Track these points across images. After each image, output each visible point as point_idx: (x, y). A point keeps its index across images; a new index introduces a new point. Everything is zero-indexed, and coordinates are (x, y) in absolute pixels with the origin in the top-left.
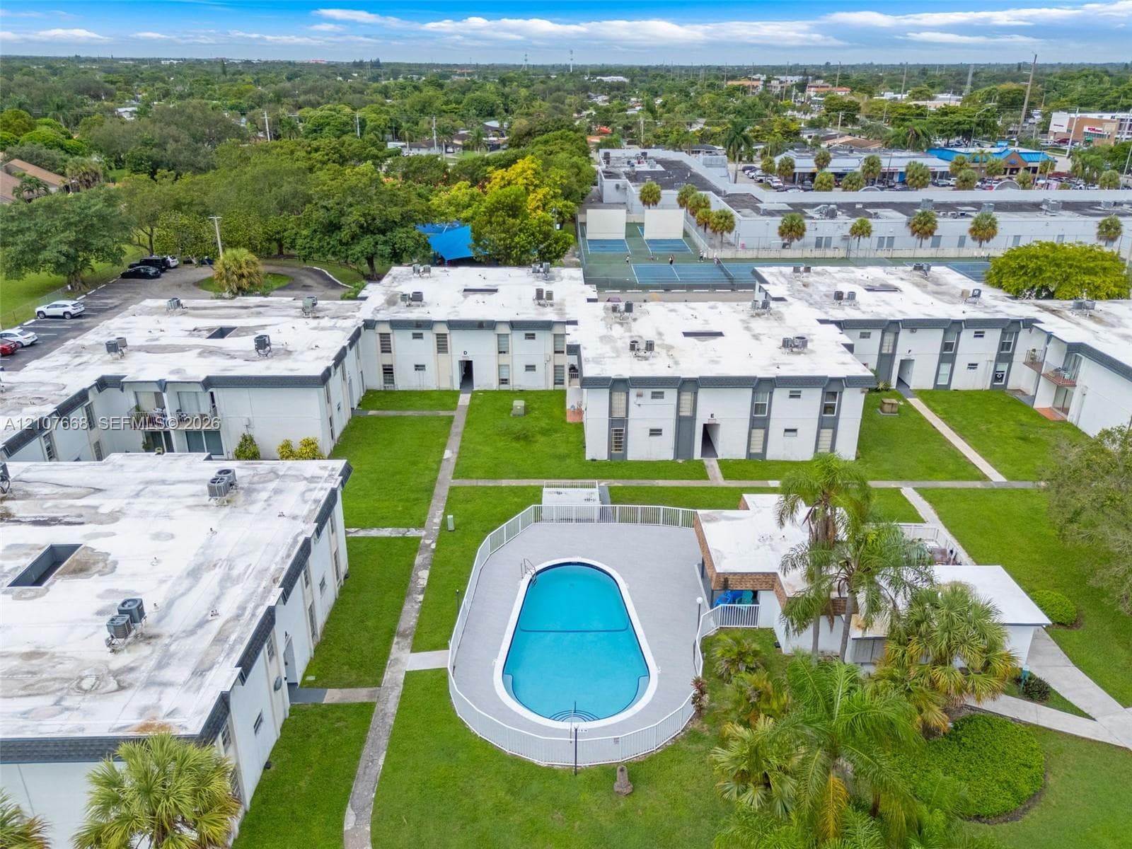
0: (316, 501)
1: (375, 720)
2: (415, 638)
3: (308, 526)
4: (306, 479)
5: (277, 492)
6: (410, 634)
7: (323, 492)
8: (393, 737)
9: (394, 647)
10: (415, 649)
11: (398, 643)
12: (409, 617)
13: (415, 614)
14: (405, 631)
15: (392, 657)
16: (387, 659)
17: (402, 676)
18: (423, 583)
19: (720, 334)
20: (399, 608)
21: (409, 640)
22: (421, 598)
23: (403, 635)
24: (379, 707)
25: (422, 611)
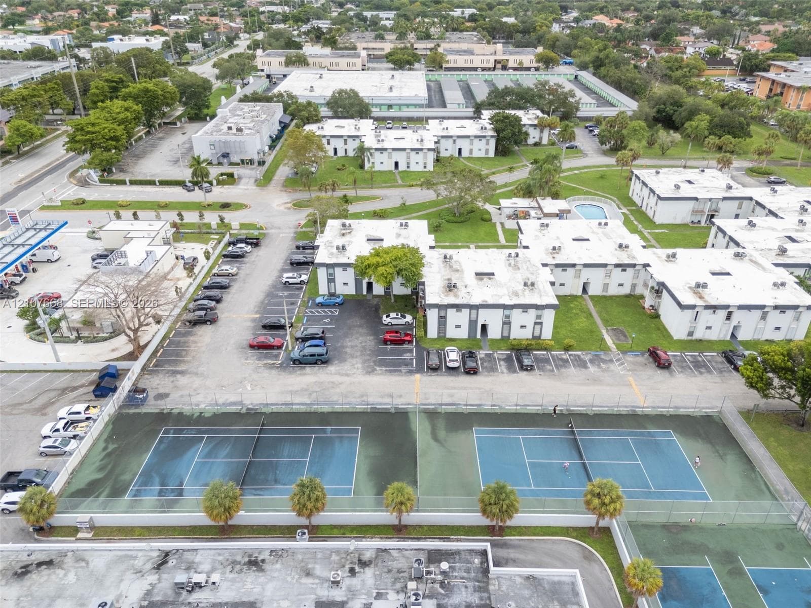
19: (574, 240)
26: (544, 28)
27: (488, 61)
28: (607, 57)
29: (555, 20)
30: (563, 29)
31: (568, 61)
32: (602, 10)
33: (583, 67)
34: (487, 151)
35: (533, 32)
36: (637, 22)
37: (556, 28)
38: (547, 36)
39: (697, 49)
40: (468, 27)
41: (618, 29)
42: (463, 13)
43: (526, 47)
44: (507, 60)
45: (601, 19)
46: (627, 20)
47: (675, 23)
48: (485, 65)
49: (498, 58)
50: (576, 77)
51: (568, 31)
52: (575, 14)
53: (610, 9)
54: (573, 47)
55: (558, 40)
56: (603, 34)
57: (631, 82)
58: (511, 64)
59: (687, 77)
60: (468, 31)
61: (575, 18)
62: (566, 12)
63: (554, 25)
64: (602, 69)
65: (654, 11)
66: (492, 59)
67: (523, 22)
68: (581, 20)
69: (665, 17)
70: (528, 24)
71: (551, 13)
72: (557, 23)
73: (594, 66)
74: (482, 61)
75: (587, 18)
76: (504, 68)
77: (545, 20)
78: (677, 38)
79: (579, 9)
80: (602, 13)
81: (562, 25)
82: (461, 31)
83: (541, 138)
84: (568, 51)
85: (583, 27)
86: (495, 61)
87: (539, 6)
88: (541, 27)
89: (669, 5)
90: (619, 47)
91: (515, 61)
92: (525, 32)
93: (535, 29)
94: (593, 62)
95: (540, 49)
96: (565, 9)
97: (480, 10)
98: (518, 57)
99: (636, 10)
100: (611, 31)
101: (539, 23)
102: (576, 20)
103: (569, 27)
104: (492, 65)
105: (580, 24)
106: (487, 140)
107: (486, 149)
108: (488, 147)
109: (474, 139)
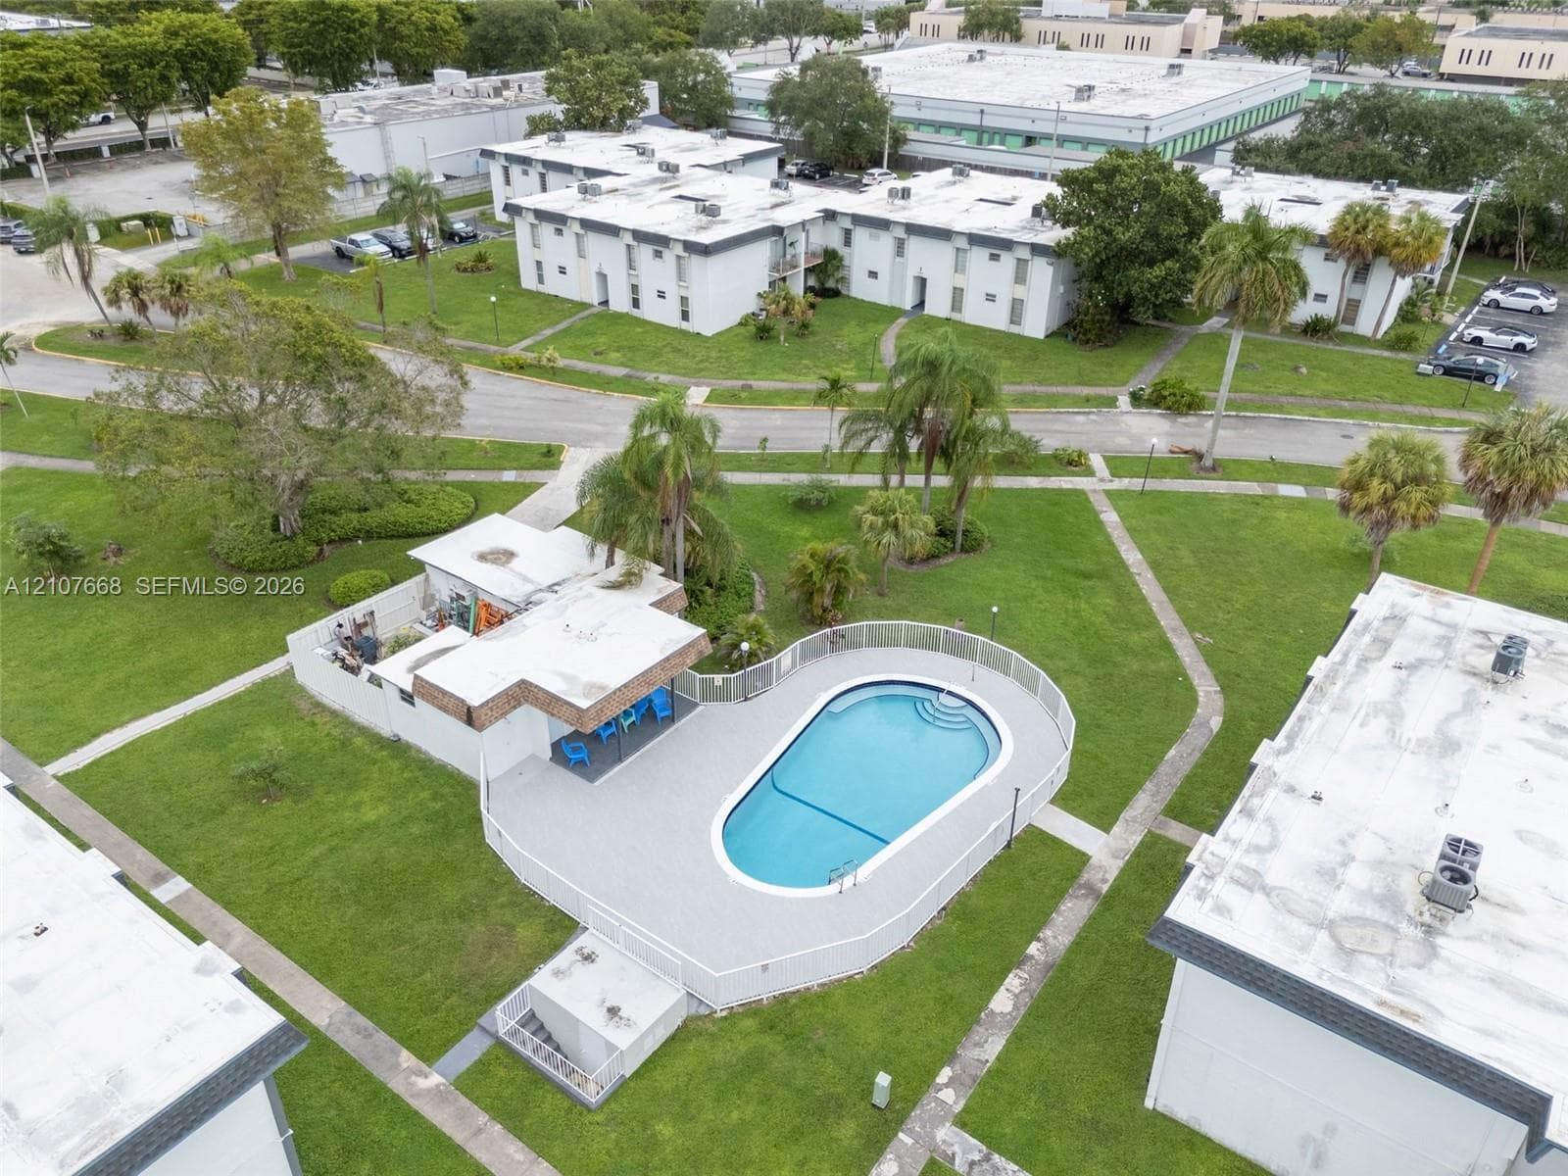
0: (1248, 813)
1: (1167, 794)
2: (1076, 877)
3: (1268, 763)
4: (1267, 891)
5: (1329, 876)
6: (1081, 887)
7: (1234, 835)
8: (1154, 768)
9: (1111, 877)
10: (1083, 858)
11: (1104, 881)
12: (1069, 919)
13: (1058, 919)
14: (1086, 896)
15: (1121, 863)
16: (1128, 862)
17: (1116, 829)
18: (1013, 981)
20: (1078, 945)
21: (1085, 877)
22: (1033, 949)
23: (1091, 889)
24: (1159, 807)
25: (1043, 919)
83: (1352, 309)
106: (1018, 259)
107: (1014, 299)
108: (1020, 292)
109: (967, 247)
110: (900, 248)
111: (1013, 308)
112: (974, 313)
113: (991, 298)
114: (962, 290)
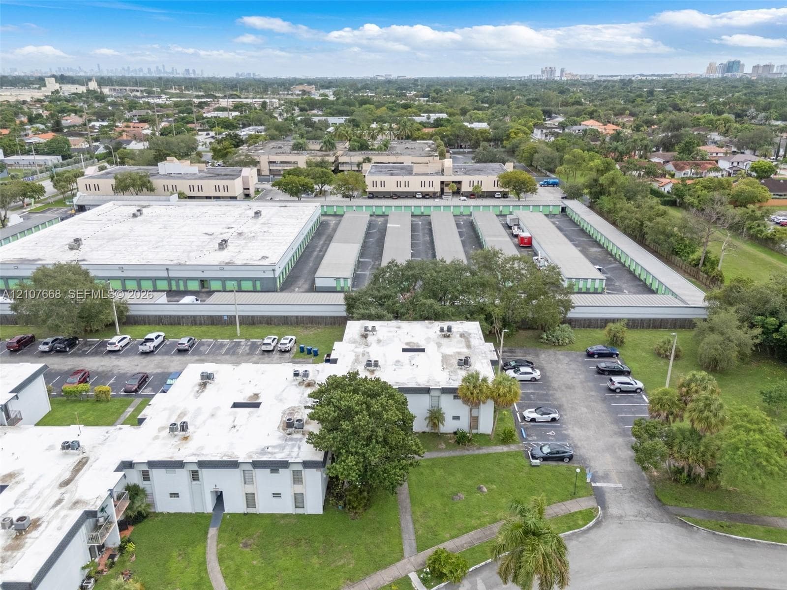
26: (521, 135)
27: (431, 184)
28: (612, 182)
29: (535, 125)
30: (546, 136)
31: (551, 181)
32: (592, 115)
33: (573, 194)
34: (299, 500)
35: (507, 140)
36: (637, 129)
37: (538, 135)
38: (523, 147)
39: (735, 164)
40: (425, 134)
41: (617, 137)
42: (429, 118)
43: (491, 162)
44: (460, 183)
45: (591, 124)
46: (624, 126)
47: (687, 129)
48: (427, 189)
49: (445, 178)
50: (563, 210)
51: (553, 139)
52: (561, 119)
53: (602, 113)
54: (557, 161)
55: (536, 152)
56: (598, 143)
57: (663, 233)
58: (465, 188)
59: (756, 219)
60: (424, 139)
61: (560, 123)
62: (550, 116)
63: (535, 131)
64: (604, 198)
65: (653, 115)
66: (437, 180)
67: (495, 128)
68: (567, 126)
69: (672, 121)
70: (500, 131)
71: (533, 117)
72: (538, 129)
73: (590, 193)
74: (423, 184)
75: (575, 123)
76: (457, 193)
77: (525, 125)
78: (701, 148)
79: (565, 114)
80: (592, 118)
81: (544, 131)
82: (415, 139)
83: (474, 421)
84: (552, 166)
85: (570, 135)
86: (442, 183)
87: (519, 111)
88: (516, 134)
89: (670, 109)
90: (622, 160)
91: (471, 183)
92: (497, 140)
93: (508, 137)
94: (590, 186)
95: (509, 167)
96: (548, 114)
97: (450, 115)
98: (476, 178)
99: (632, 114)
100: (607, 139)
101: (513, 130)
102: (562, 126)
103: (553, 134)
104: (437, 188)
105: (567, 131)
106: (294, 471)
107: (295, 494)
108: (299, 489)
109: (251, 468)
110: (195, 476)
111: (295, 499)
112: (265, 506)
113: (277, 495)
114: (254, 494)
